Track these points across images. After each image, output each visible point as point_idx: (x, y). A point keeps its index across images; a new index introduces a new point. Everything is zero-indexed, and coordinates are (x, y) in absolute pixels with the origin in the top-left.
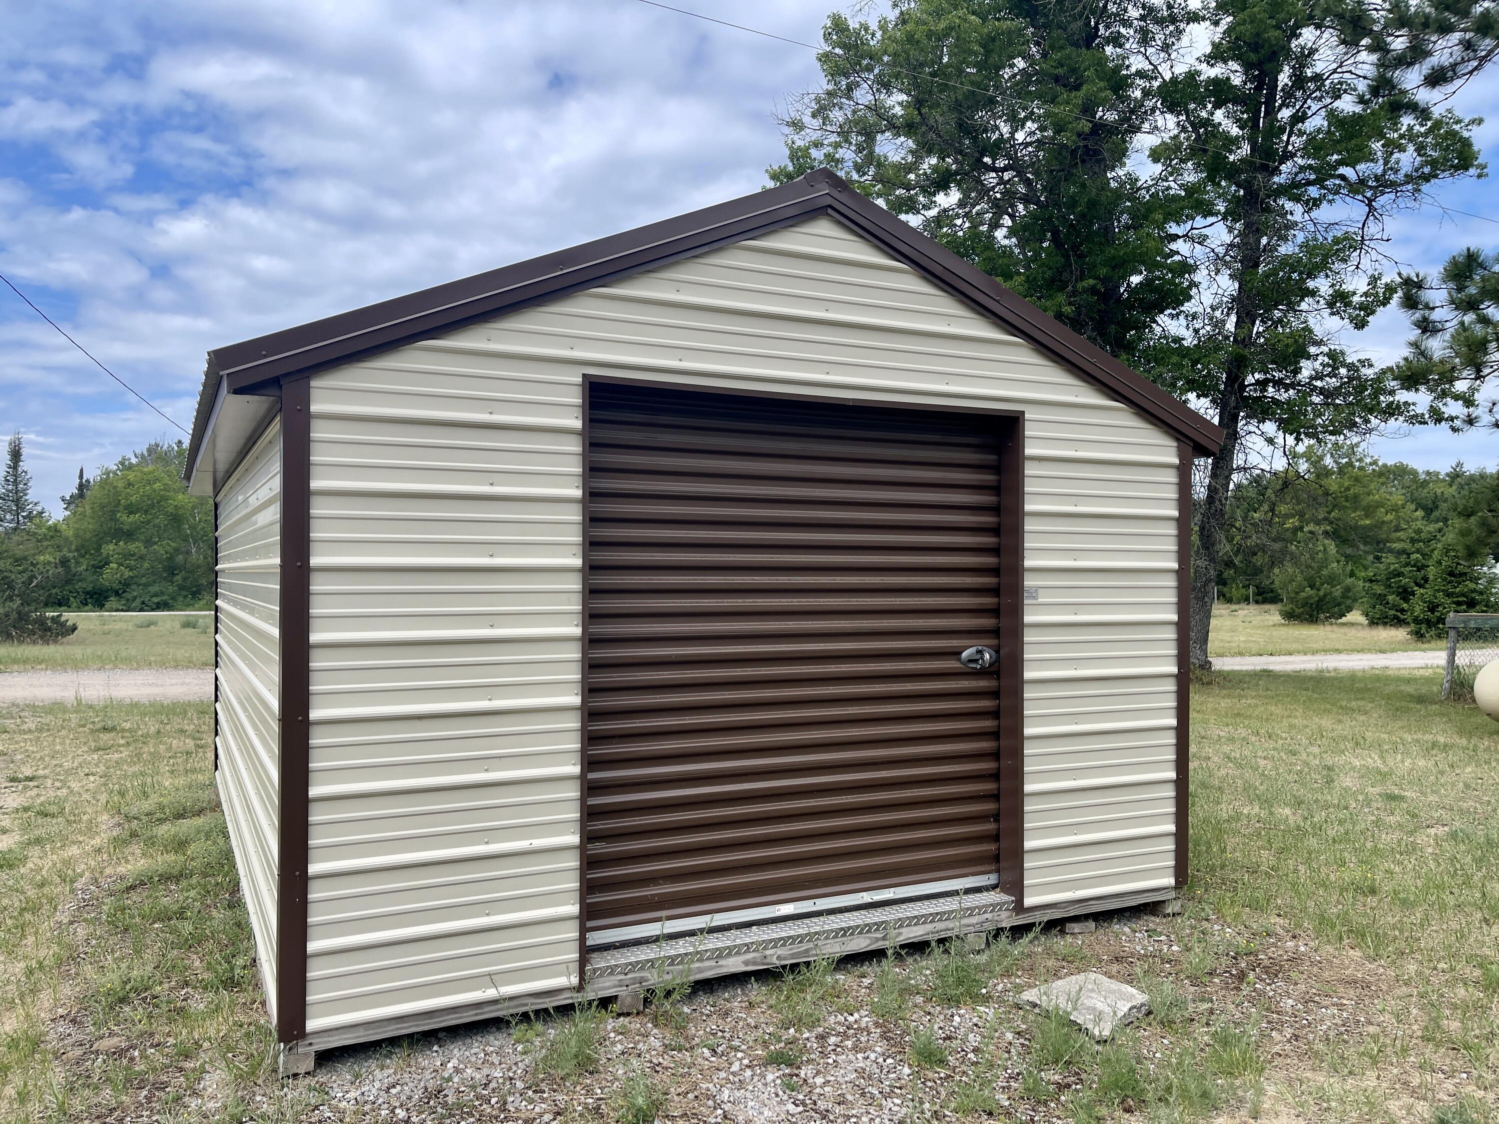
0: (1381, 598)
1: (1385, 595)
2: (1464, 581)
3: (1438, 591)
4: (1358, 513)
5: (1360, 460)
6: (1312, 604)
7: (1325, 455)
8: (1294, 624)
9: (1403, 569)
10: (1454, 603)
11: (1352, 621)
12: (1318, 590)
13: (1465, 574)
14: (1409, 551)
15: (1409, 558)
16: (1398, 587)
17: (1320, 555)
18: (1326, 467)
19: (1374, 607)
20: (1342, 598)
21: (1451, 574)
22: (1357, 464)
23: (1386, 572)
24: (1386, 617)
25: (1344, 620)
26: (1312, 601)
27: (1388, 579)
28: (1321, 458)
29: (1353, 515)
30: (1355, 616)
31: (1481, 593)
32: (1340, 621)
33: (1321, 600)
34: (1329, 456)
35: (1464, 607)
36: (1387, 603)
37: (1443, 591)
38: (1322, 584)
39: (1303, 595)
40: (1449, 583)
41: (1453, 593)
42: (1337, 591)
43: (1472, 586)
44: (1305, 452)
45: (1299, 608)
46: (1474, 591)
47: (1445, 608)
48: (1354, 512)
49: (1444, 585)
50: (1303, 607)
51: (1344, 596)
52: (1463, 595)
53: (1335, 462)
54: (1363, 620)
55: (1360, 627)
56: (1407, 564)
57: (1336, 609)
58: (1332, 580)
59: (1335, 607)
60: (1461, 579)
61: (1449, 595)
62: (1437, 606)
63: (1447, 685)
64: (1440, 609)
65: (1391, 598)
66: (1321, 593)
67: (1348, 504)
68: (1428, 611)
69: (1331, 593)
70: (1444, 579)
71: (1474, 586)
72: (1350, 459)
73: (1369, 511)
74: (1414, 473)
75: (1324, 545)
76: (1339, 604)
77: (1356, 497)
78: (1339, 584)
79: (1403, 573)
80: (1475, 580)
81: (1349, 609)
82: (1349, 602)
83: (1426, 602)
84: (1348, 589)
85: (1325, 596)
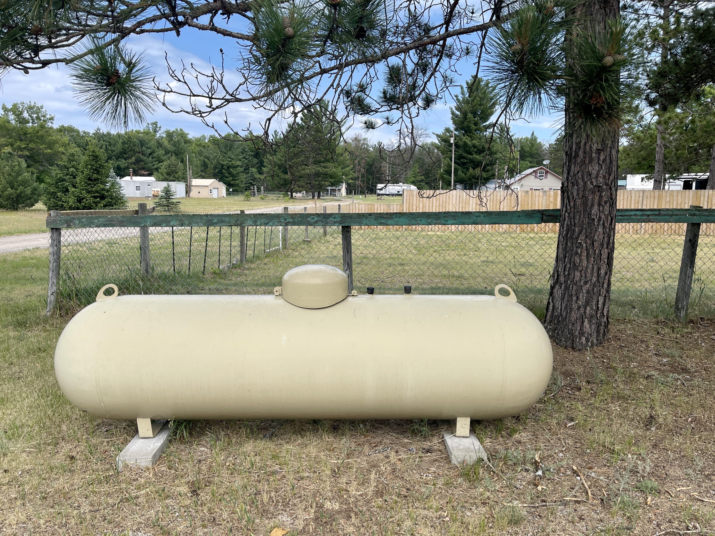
0: (54, 194)
1: (56, 192)
2: (97, 184)
3: (83, 189)
4: (44, 146)
5: (44, 116)
6: (13, 199)
7: (24, 111)
8: (3, 211)
9: (65, 177)
10: (92, 197)
11: (39, 208)
12: (16, 189)
13: (98, 179)
14: (68, 167)
15: (68, 171)
16: (63, 188)
17: (17, 168)
18: (24, 119)
19: (50, 200)
20: (31, 194)
21: (90, 179)
22: (42, 118)
23: (56, 179)
24: (57, 206)
25: (34, 208)
26: (12, 197)
27: (57, 183)
28: (22, 113)
29: (41, 147)
30: (40, 205)
31: (108, 191)
32: (31, 208)
33: (19, 196)
34: (26, 112)
35: (99, 199)
36: (57, 197)
37: (85, 189)
38: (19, 186)
39: (6, 193)
40: (89, 185)
41: (91, 191)
42: (28, 191)
43: (102, 186)
44: (12, 108)
45: (5, 201)
46: (103, 189)
47: (87, 200)
48: (42, 145)
49: (86, 186)
50: (7, 200)
51: (33, 193)
52: (97, 192)
53: (29, 115)
54: (44, 207)
55: (42, 212)
56: (67, 174)
57: (28, 202)
58: (25, 183)
59: (27, 200)
60: (95, 182)
61: (89, 192)
62: (83, 199)
63: (52, 298)
64: (84, 200)
65: (59, 194)
66: (18, 192)
67: (38, 141)
68: (78, 202)
69: (24, 192)
70: (86, 183)
71: (103, 187)
72: (38, 115)
73: (50, 145)
74: (78, 132)
75: (18, 162)
76: (30, 198)
77: (42, 136)
78: (29, 186)
79: (65, 179)
80: (104, 183)
81: (36, 201)
82: (36, 197)
83: (76, 197)
84: (35, 189)
85: (21, 193)
